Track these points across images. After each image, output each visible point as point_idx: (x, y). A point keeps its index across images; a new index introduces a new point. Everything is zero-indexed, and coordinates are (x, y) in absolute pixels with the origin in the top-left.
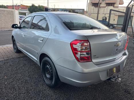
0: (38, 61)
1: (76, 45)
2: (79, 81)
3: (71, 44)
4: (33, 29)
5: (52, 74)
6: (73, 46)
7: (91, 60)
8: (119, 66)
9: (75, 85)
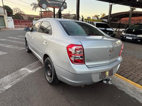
0: (43, 60)
1: (71, 48)
2: (73, 81)
3: (67, 48)
4: (42, 32)
5: (52, 72)
6: (68, 49)
7: (85, 63)
8: (112, 70)
9: (69, 84)
